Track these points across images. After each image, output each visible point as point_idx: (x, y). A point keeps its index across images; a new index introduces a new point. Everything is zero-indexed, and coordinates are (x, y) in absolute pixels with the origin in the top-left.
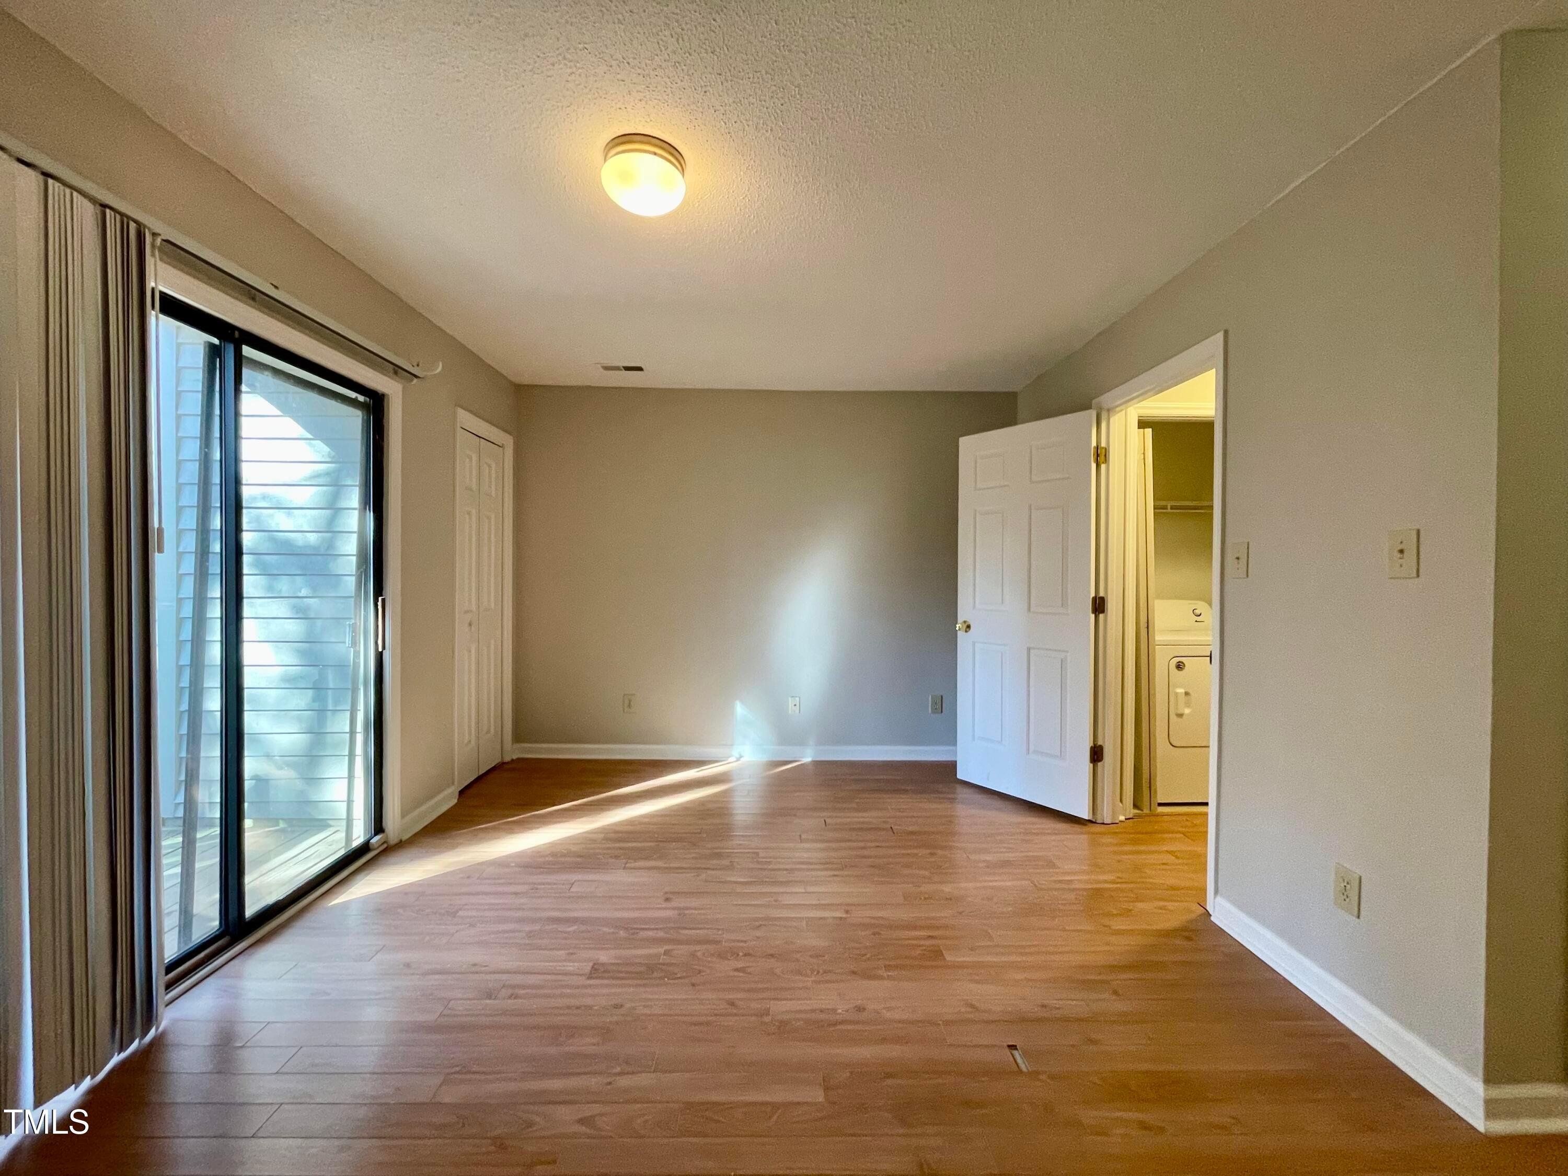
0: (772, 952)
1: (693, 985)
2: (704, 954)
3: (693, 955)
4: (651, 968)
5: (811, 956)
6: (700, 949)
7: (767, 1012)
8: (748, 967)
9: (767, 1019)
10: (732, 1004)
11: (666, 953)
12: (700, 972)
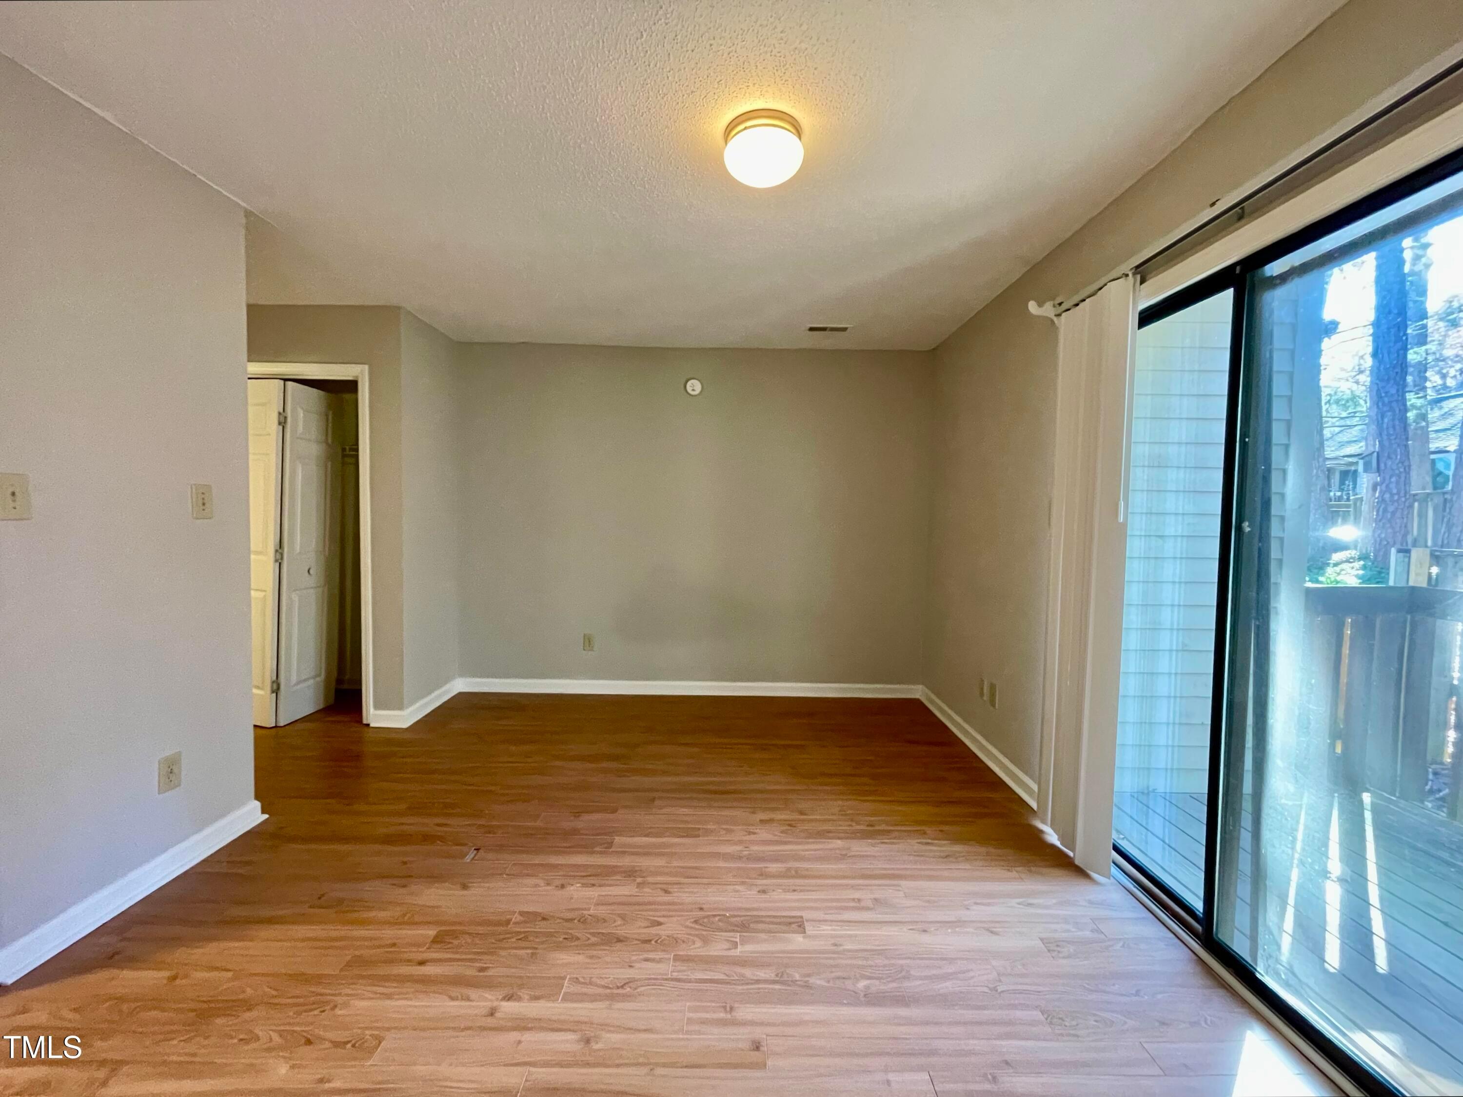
0: (619, 945)
1: (701, 909)
2: (694, 943)
3: (706, 941)
4: (743, 927)
5: (578, 939)
6: (697, 949)
7: (639, 885)
8: (648, 927)
9: (639, 880)
10: (666, 892)
11: (735, 945)
12: (696, 922)
